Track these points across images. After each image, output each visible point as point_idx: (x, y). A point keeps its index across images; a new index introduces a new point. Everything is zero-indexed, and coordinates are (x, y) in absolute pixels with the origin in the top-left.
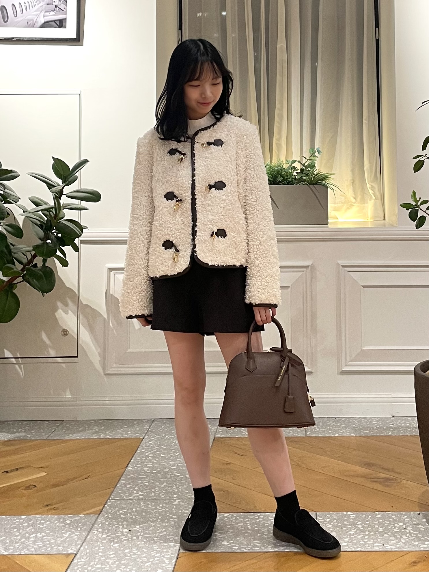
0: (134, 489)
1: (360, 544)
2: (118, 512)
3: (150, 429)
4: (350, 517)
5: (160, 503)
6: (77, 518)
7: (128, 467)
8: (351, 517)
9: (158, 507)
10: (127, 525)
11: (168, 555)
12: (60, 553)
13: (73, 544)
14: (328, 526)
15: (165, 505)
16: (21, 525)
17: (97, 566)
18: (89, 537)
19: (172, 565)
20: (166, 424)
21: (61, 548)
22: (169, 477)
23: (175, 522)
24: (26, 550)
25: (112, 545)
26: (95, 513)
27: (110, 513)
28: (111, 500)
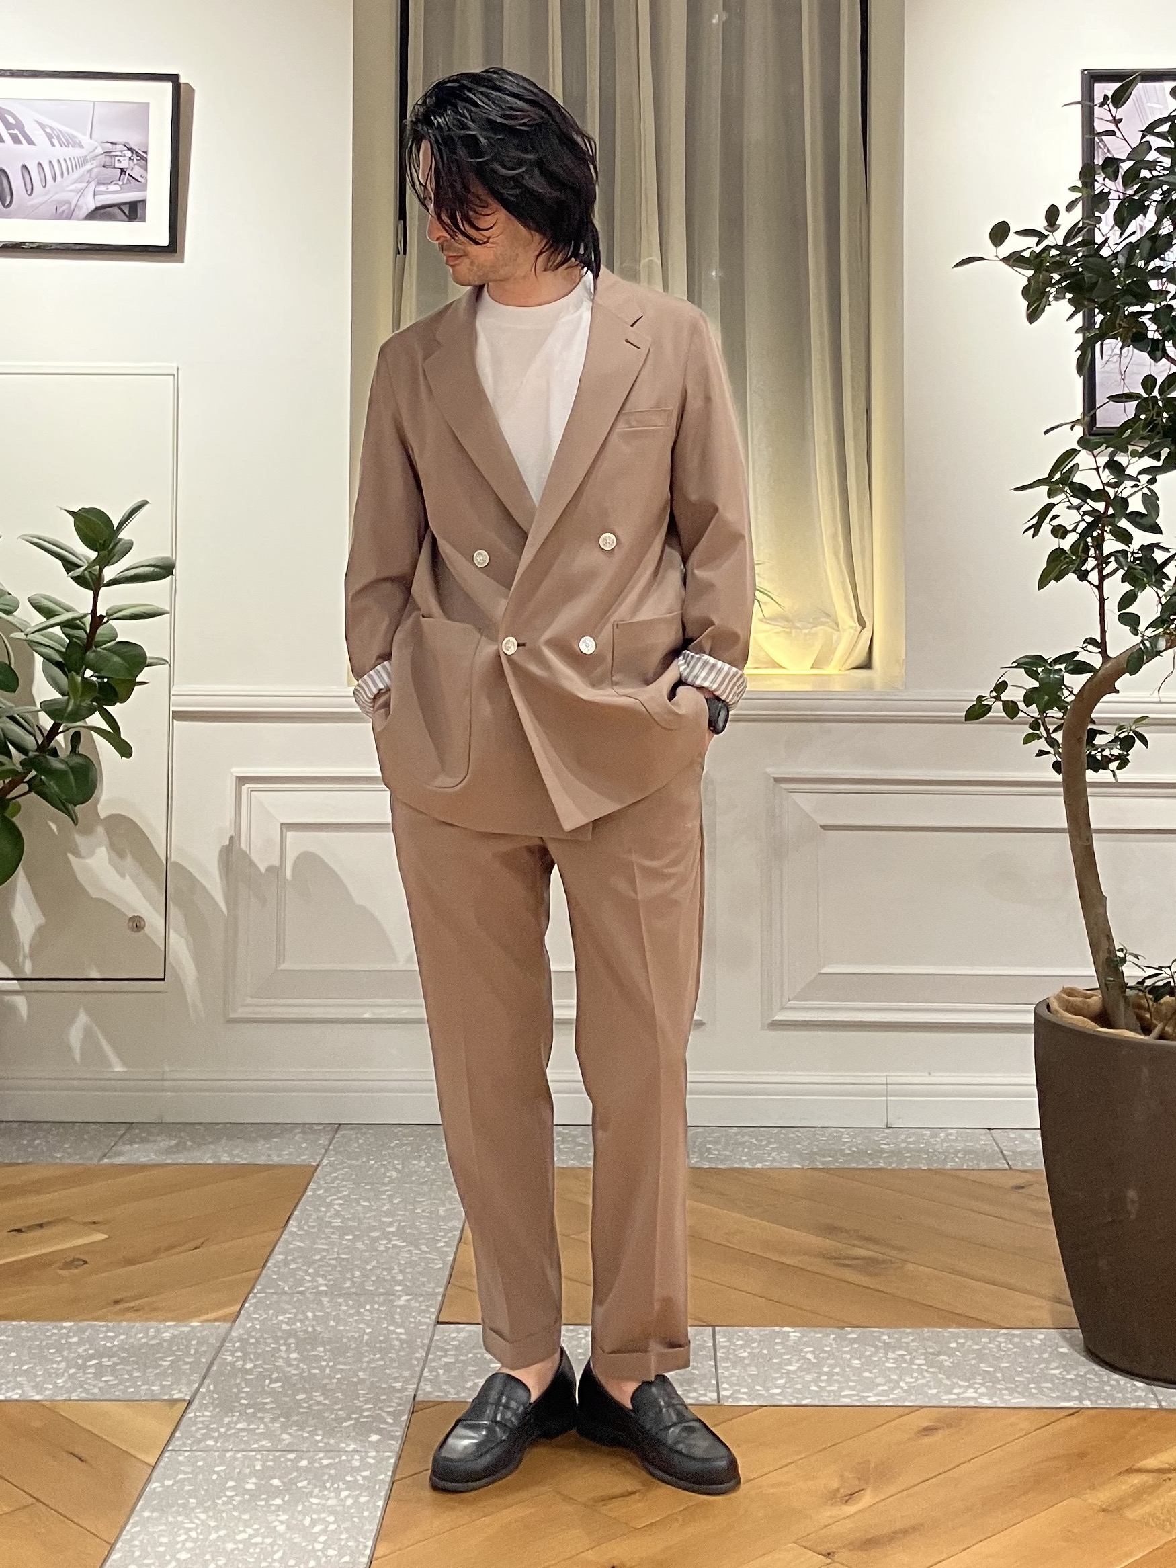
0: (306, 1272)
1: (811, 1392)
2: (274, 1318)
3: (331, 1147)
4: (789, 1336)
5: (366, 1303)
6: (183, 1329)
7: (289, 1226)
8: (792, 1338)
9: (362, 1310)
10: (297, 1344)
11: (393, 1407)
12: (155, 1398)
13: (181, 1380)
14: (742, 1355)
15: (376, 1306)
16: (63, 1341)
17: (239, 1426)
18: (215, 1368)
19: (401, 1426)
20: (368, 1136)
21: (153, 1388)
22: (382, 1248)
23: (402, 1341)
24: (81, 1392)
25: (268, 1386)
26: (223, 1319)
27: (256, 1319)
28: (255, 1294)
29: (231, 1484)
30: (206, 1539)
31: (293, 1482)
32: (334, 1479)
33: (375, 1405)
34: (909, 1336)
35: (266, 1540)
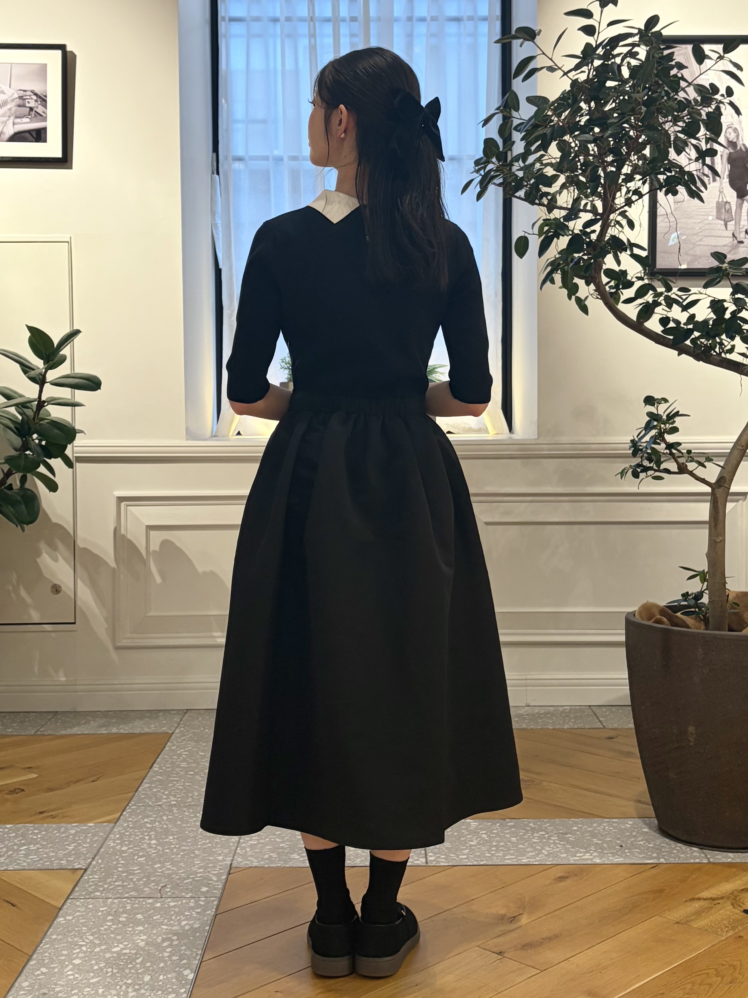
0: (163, 793)
1: (486, 857)
3: (181, 722)
4: (470, 825)
6: (83, 827)
7: (153, 767)
8: (473, 826)
10: (156, 836)
11: (216, 871)
12: (64, 867)
13: (80, 857)
16: (6, 836)
17: (116, 884)
18: (102, 850)
19: (221, 883)
20: (205, 716)
21: (64, 862)
24: (15, 865)
25: (136, 860)
26: (109, 822)
27: (130, 821)
28: (130, 807)
29: (110, 918)
30: (92, 952)
31: (150, 916)
32: (177, 914)
33: (205, 869)
34: (547, 824)
35: (131, 951)
